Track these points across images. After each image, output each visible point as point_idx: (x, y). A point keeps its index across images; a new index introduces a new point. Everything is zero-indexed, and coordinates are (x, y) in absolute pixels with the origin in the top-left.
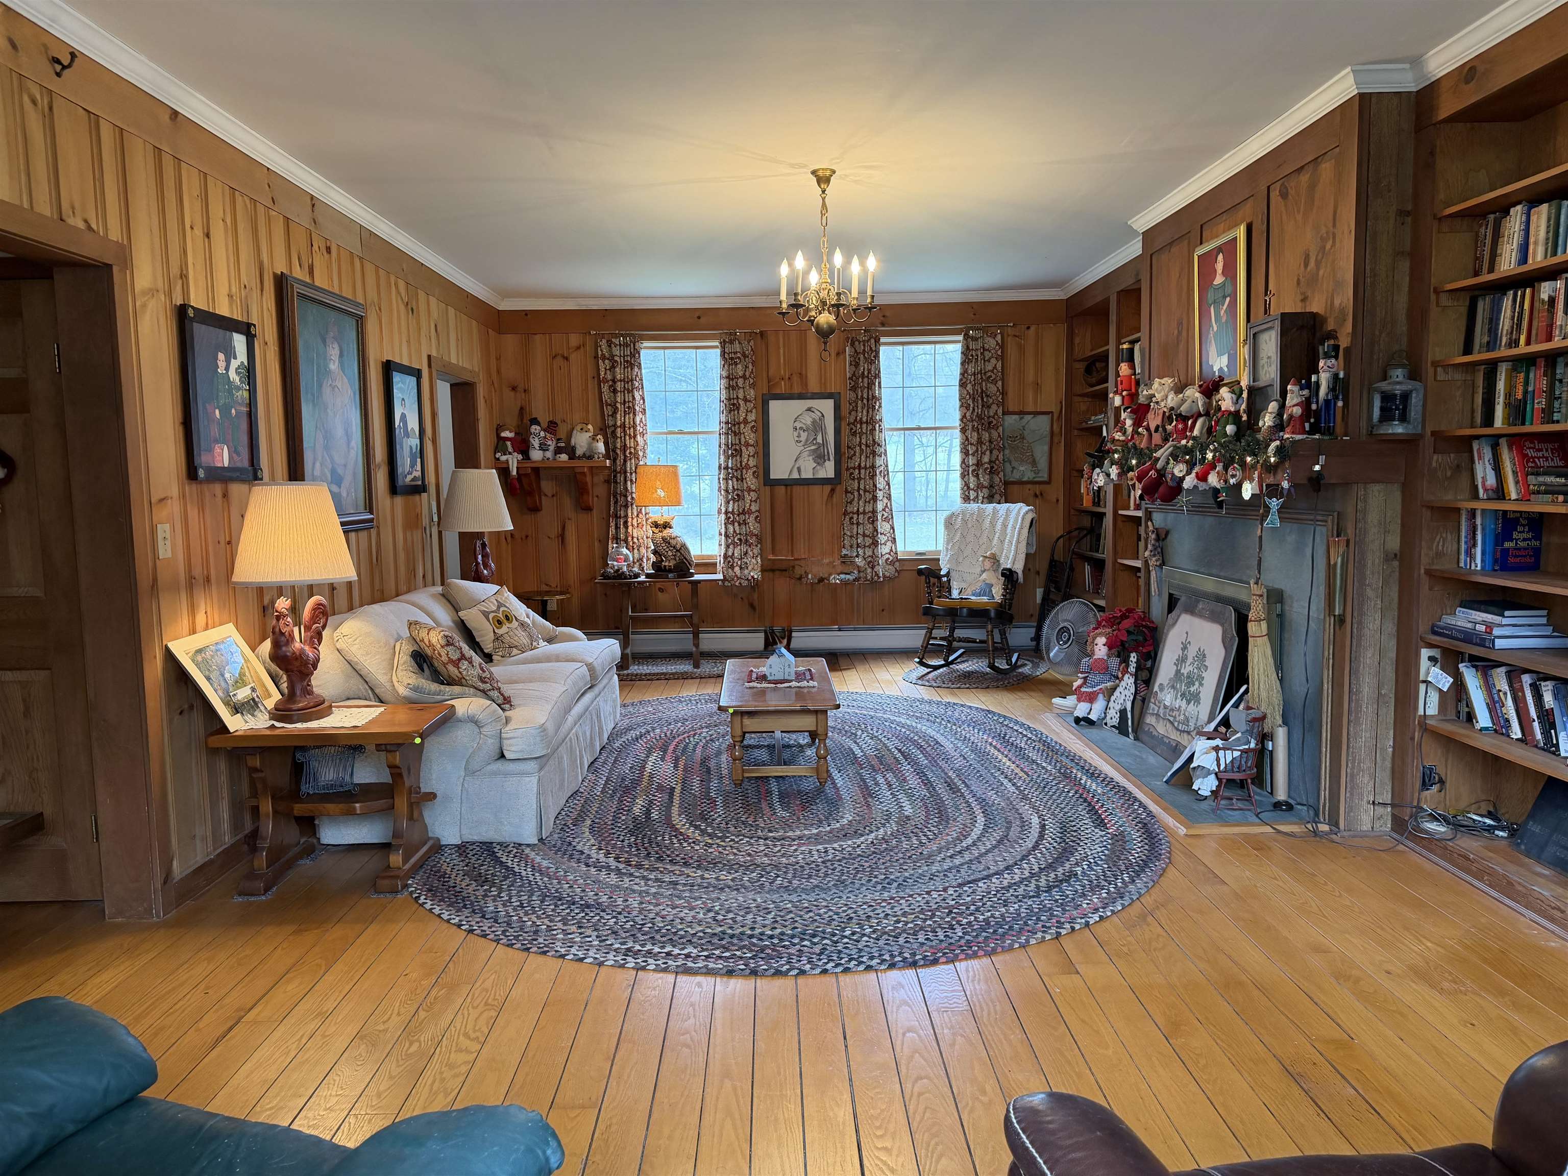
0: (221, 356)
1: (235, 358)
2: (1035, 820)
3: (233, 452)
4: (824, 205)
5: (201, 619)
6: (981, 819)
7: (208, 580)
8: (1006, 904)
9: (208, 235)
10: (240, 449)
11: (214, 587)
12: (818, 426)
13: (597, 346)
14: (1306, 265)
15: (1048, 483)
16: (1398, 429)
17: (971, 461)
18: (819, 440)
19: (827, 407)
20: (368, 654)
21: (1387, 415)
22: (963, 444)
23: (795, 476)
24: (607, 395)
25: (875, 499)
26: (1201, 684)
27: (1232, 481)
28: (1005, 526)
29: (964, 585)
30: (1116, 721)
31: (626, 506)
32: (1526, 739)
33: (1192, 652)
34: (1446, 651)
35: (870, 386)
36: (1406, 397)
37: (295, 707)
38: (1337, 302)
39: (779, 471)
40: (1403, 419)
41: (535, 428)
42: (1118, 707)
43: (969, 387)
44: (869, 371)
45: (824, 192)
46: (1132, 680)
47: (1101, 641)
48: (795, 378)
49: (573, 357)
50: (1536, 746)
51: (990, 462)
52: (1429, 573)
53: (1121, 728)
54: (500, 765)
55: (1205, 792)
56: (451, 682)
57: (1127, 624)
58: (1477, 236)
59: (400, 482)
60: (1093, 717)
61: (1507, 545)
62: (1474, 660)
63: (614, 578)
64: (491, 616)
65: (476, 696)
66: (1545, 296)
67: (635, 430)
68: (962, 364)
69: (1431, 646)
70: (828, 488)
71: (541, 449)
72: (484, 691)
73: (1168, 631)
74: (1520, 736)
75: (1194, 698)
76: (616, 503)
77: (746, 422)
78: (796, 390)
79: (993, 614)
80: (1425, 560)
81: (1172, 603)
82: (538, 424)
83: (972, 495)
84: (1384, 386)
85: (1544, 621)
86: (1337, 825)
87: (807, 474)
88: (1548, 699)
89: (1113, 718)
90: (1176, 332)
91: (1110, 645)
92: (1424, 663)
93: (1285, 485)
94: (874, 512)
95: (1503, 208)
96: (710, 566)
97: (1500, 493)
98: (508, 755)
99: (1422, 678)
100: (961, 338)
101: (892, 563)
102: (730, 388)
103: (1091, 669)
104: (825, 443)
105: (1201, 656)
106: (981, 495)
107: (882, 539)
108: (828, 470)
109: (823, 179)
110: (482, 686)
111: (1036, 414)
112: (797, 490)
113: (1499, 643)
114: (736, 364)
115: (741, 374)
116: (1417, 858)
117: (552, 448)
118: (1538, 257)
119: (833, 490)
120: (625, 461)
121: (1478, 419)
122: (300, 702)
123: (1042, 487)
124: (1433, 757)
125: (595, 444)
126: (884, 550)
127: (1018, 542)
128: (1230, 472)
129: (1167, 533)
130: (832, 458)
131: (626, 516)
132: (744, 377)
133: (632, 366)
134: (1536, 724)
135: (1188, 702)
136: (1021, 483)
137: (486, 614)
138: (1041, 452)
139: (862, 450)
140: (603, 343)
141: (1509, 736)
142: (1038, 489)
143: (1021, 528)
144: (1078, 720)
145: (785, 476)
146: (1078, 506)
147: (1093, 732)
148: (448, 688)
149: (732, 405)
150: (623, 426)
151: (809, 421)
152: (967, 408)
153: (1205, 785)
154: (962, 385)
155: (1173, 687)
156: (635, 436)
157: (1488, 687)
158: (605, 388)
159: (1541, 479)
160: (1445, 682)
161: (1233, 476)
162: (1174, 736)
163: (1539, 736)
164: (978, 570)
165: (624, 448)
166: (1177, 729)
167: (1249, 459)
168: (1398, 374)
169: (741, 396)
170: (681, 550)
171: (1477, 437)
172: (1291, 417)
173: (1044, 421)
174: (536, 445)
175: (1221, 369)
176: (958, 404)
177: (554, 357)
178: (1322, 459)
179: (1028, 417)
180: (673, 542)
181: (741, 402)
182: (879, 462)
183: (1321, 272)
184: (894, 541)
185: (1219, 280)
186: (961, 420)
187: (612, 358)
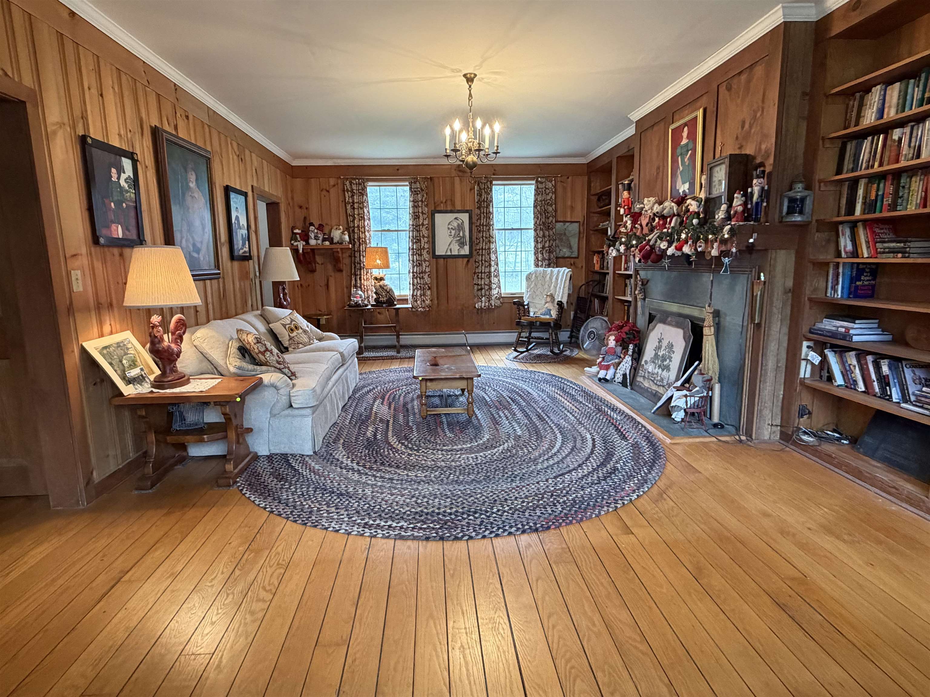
0: (114, 171)
1: (124, 172)
2: (589, 436)
3: (126, 229)
4: (470, 95)
5: (107, 328)
6: (559, 436)
7: (111, 305)
8: (583, 488)
9: (102, 95)
10: (130, 228)
11: (116, 310)
12: (460, 227)
13: (344, 184)
14: (743, 127)
15: (577, 258)
16: (797, 218)
17: (540, 246)
18: (461, 234)
19: (465, 217)
20: (212, 348)
21: (791, 211)
22: (535, 237)
23: (449, 253)
24: (349, 211)
25: (490, 265)
26: (670, 361)
27: (699, 249)
28: (557, 279)
29: (536, 310)
30: (620, 380)
31: (360, 269)
32: (868, 391)
33: (665, 343)
34: (816, 342)
35: (488, 207)
36: (803, 200)
37: (166, 380)
38: (763, 147)
39: (440, 250)
40: (801, 212)
41: (312, 228)
42: (622, 373)
43: (538, 207)
44: (487, 198)
45: (470, 86)
46: (630, 358)
47: (612, 338)
48: (449, 203)
49: (332, 191)
50: (875, 396)
51: (549, 247)
52: (810, 300)
53: (624, 383)
54: (289, 411)
55: (678, 419)
56: (260, 364)
57: (626, 329)
58: (848, 105)
59: (236, 254)
60: (608, 377)
61: (858, 283)
62: (834, 347)
63: (354, 307)
64: (287, 327)
65: (275, 372)
66: (896, 137)
67: (365, 229)
68: (535, 195)
69: (808, 340)
70: (466, 259)
71: (315, 239)
72: (280, 369)
73: (650, 333)
74: (863, 389)
75: (667, 368)
76: (355, 267)
77: (423, 225)
78: (449, 208)
79: (552, 325)
80: (808, 292)
81: (651, 318)
82: (314, 226)
83: (540, 263)
84: (791, 194)
85: (876, 326)
86: (751, 436)
87: (456, 253)
88: (885, 369)
89: (619, 378)
90: (655, 174)
91: (617, 340)
92: (804, 349)
93: (734, 250)
94: (490, 272)
95: (867, 89)
96: (404, 301)
97: (855, 253)
98: (294, 405)
99: (803, 357)
100: (534, 182)
101: (499, 299)
102: (414, 207)
103: (607, 353)
104: (464, 236)
105: (670, 346)
106: (544, 264)
107: (494, 286)
108: (466, 250)
109: (470, 79)
110: (279, 366)
111: (572, 222)
112: (450, 260)
113: (855, 339)
114: (417, 194)
115: (420, 199)
116: (797, 455)
117: (321, 238)
118: (891, 114)
119: (468, 261)
120: (360, 245)
121: (843, 212)
122: (169, 377)
123: (575, 260)
124: (806, 400)
125: (344, 236)
126: (495, 292)
127: (564, 287)
128: (698, 244)
129: (648, 281)
130: (468, 243)
131: (360, 274)
132: (422, 201)
133: (362, 195)
134: (875, 384)
135: (663, 370)
136: (564, 258)
137: (284, 326)
138: (574, 242)
139: (483, 240)
140: (348, 183)
141: (855, 389)
142: (572, 261)
143: (565, 280)
144: (600, 380)
145: (444, 254)
146: (592, 270)
147: (608, 385)
148: (258, 368)
149: (415, 216)
150: (358, 226)
151: (455, 224)
152: (538, 219)
153: (678, 416)
154: (535, 207)
155: (653, 362)
156: (365, 232)
157: (843, 362)
158: (349, 207)
159: (886, 245)
160: (816, 359)
161: (700, 246)
162: (654, 388)
163: (877, 389)
164: (543, 302)
165: (359, 238)
166: (656, 384)
167: (710, 236)
168: (799, 187)
169: (420, 211)
170: (389, 292)
171: (842, 223)
172: (736, 212)
173: (577, 225)
174: (313, 237)
175: (684, 191)
176: (532, 216)
177: (322, 190)
178: (755, 235)
179: (567, 224)
180: (385, 288)
181: (421, 214)
182: (492, 246)
183: (753, 131)
184: (500, 288)
185: (684, 141)
186: (534, 225)
187: (352, 191)
